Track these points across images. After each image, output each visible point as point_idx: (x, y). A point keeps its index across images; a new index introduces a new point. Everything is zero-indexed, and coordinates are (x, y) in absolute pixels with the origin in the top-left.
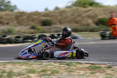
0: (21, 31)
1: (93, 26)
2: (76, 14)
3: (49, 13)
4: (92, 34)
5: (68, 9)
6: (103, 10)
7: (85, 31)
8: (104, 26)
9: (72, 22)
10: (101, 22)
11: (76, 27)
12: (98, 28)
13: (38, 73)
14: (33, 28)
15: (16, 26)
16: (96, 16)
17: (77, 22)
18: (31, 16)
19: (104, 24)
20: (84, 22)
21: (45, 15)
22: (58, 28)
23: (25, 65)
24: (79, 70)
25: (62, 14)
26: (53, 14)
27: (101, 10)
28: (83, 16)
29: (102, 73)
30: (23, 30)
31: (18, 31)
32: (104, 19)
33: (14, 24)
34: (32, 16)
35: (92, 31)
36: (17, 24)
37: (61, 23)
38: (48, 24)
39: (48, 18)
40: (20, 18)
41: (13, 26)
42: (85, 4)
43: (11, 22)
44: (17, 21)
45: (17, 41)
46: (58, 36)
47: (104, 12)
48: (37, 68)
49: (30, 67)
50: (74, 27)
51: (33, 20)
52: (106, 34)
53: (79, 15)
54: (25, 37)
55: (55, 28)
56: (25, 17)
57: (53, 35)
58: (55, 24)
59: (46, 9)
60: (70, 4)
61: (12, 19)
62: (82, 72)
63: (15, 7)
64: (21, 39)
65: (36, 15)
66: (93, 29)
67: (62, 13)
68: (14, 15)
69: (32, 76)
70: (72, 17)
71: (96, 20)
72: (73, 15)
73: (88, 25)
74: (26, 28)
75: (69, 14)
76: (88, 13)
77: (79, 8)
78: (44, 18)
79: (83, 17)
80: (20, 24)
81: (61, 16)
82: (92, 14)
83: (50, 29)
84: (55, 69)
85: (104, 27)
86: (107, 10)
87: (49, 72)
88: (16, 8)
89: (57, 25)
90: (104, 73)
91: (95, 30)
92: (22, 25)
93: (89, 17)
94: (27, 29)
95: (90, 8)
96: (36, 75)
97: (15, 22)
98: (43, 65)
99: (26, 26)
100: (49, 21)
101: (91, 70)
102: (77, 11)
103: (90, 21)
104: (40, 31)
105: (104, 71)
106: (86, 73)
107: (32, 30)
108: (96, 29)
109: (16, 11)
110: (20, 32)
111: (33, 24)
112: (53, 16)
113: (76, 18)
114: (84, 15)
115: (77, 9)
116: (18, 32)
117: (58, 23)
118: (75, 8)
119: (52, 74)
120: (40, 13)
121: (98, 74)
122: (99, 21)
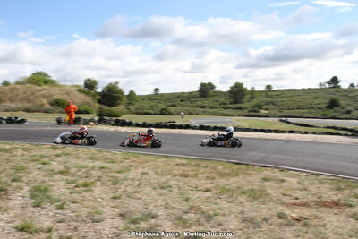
1: (48, 106)
2: (29, 93)
5: (18, 86)
7: (39, 111)
9: (25, 101)
10: (57, 103)
16: (51, 96)
17: (29, 102)
19: (59, 106)
20: (38, 102)
25: (13, 91)
27: (58, 90)
28: (37, 95)
32: (59, 99)
35: (46, 112)
37: (11, 101)
42: (39, 81)
47: (60, 92)
53: (33, 94)
58: (5, 102)
60: (21, 80)
70: (25, 95)
71: (51, 100)
72: (25, 93)
73: (42, 105)
75: (21, 92)
76: (42, 93)
77: (32, 85)
79: (36, 97)
81: (12, 93)
82: (47, 94)
86: (63, 90)
93: (44, 96)
95: (45, 87)
102: (30, 89)
103: (44, 101)
113: (28, 96)
117: (8, 101)
118: (28, 85)
122: (55, 102)
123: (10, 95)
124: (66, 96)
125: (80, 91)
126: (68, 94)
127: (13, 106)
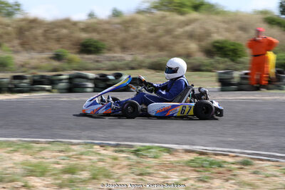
0: (28, 64)
2: (160, 30)
3: (97, 23)
4: (196, 76)
5: (141, 17)
6: (224, 22)
8: (226, 59)
9: (151, 48)
10: (220, 50)
11: (159, 59)
12: (211, 64)
13: (54, 175)
14: (58, 57)
15: (17, 52)
16: (208, 34)
17: (162, 48)
18: (54, 28)
20: (179, 48)
21: (87, 28)
22: (118, 61)
23: (22, 150)
24: (166, 171)
25: (129, 27)
26: (106, 26)
27: (220, 22)
28: (176, 33)
29: (227, 180)
30: (34, 62)
31: (22, 63)
32: (225, 41)
33: (13, 47)
34: (56, 30)
35: (197, 69)
36: (19, 48)
37: (124, 48)
38: (93, 49)
39: (95, 36)
40: (27, 33)
41: (10, 51)
42: (182, 5)
43: (6, 42)
44: (19, 39)
45: (16, 87)
46: (116, 79)
47: (226, 26)
48: (53, 160)
49: (35, 158)
50: (155, 60)
51: (58, 40)
52: (233, 78)
53: (169, 32)
54: (36, 78)
55: (110, 59)
56: (39, 31)
57: (104, 76)
58: (110, 50)
59: (91, 15)
60: (146, 6)
61: (8, 34)
62: (174, 177)
63: (17, 7)
64: (25, 83)
65: (65, 27)
66: (200, 66)
67: (128, 25)
68: (14, 26)
69: (36, 184)
70: (152, 35)
71: (207, 43)
72: (152, 31)
74: (42, 58)
76: (188, 28)
77: (167, 13)
78: (84, 36)
79: (176, 37)
80: (27, 46)
81: (126, 31)
82: (199, 31)
83: (97, 61)
84: (101, 164)
85: (226, 62)
86: (233, 21)
87: (85, 175)
88: (18, 9)
89: (115, 52)
90: (233, 181)
91: (204, 68)
92: (33, 49)
93: (191, 36)
94: (43, 60)
95: (194, 15)
96: (49, 180)
97: (16, 42)
98: (71, 154)
99: (42, 52)
100: (95, 42)
101: (197, 169)
102: (163, 22)
103: (193, 46)
104: (75, 65)
105: (234, 175)
106: (185, 180)
107: (56, 64)
108: (207, 66)
109: (18, 16)
110: (27, 66)
111: (57, 48)
112: (106, 31)
113: (159, 37)
114: (179, 31)
115: (163, 17)
116: (22, 66)
117: (117, 49)
118: (158, 13)
119: (94, 178)
120: (75, 24)
121: (217, 182)
122: (215, 46)
123: (122, 35)
124: (239, 33)
125: (271, 21)
126: (243, 29)
127: (128, 58)
